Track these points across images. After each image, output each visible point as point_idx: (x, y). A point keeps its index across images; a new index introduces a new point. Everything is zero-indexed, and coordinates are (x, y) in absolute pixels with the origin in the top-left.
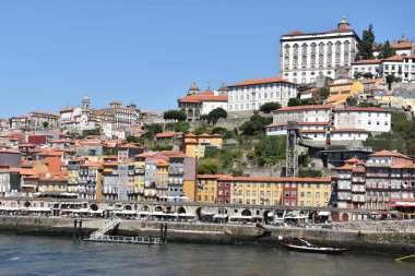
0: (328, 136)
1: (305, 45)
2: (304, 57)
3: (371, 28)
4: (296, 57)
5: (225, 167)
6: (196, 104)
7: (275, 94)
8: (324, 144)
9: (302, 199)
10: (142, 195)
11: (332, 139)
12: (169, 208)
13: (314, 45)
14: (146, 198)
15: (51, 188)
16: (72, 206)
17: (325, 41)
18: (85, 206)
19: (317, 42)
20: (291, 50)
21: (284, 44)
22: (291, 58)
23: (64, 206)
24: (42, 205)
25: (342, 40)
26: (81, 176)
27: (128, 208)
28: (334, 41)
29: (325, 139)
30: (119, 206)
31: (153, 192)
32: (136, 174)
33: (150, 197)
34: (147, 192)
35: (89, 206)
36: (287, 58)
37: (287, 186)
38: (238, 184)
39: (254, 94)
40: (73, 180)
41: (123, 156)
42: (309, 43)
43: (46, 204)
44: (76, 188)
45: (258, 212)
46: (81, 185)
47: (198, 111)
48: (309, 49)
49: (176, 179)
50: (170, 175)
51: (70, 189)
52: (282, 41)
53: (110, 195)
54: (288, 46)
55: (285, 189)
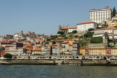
0: (113, 36)
1: (97, 13)
2: (97, 16)
3: (115, 7)
4: (94, 16)
5: (82, 46)
6: (66, 30)
7: (92, 26)
8: (112, 39)
9: (113, 53)
10: (65, 54)
11: (114, 37)
12: (74, 57)
13: (99, 13)
14: (66, 54)
15: (36, 52)
16: (43, 57)
17: (103, 11)
18: (47, 57)
19: (100, 12)
20: (93, 14)
21: (91, 12)
22: (93, 16)
23: (41, 57)
24: (34, 57)
25: (108, 11)
26: (45, 49)
27: (61, 57)
28: (105, 11)
29: (112, 37)
30: (58, 57)
31: (68, 53)
32: (62, 48)
33: (67, 54)
34: (66, 53)
35: (48, 57)
36: (92, 16)
37: (108, 50)
38: (92, 50)
39: (85, 26)
40: (43, 50)
41: (51, 44)
42: (98, 12)
43: (35, 57)
44: (44, 52)
45: (101, 57)
46: (45, 51)
47: (67, 31)
48: (98, 14)
49: (75, 49)
50: (73, 48)
51: (42, 52)
52: (90, 11)
53: (54, 54)
54: (92, 13)
55: (107, 51)
